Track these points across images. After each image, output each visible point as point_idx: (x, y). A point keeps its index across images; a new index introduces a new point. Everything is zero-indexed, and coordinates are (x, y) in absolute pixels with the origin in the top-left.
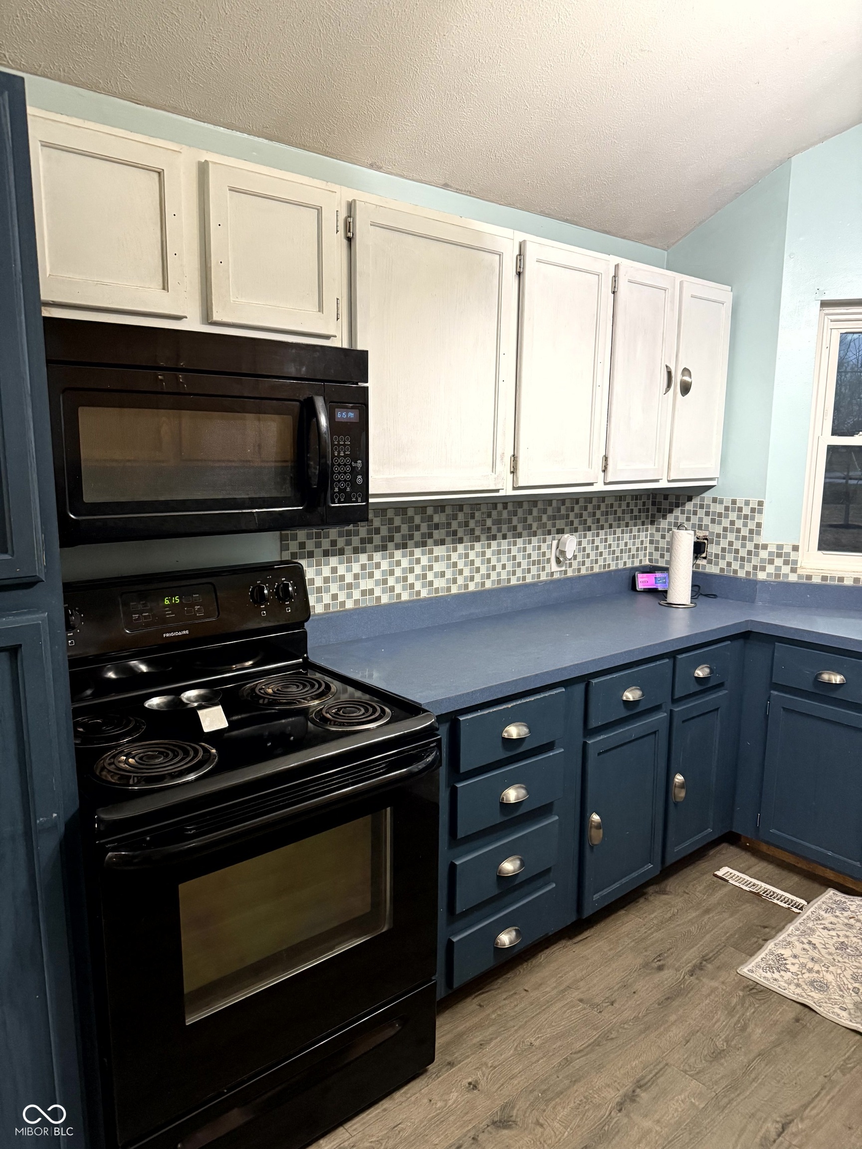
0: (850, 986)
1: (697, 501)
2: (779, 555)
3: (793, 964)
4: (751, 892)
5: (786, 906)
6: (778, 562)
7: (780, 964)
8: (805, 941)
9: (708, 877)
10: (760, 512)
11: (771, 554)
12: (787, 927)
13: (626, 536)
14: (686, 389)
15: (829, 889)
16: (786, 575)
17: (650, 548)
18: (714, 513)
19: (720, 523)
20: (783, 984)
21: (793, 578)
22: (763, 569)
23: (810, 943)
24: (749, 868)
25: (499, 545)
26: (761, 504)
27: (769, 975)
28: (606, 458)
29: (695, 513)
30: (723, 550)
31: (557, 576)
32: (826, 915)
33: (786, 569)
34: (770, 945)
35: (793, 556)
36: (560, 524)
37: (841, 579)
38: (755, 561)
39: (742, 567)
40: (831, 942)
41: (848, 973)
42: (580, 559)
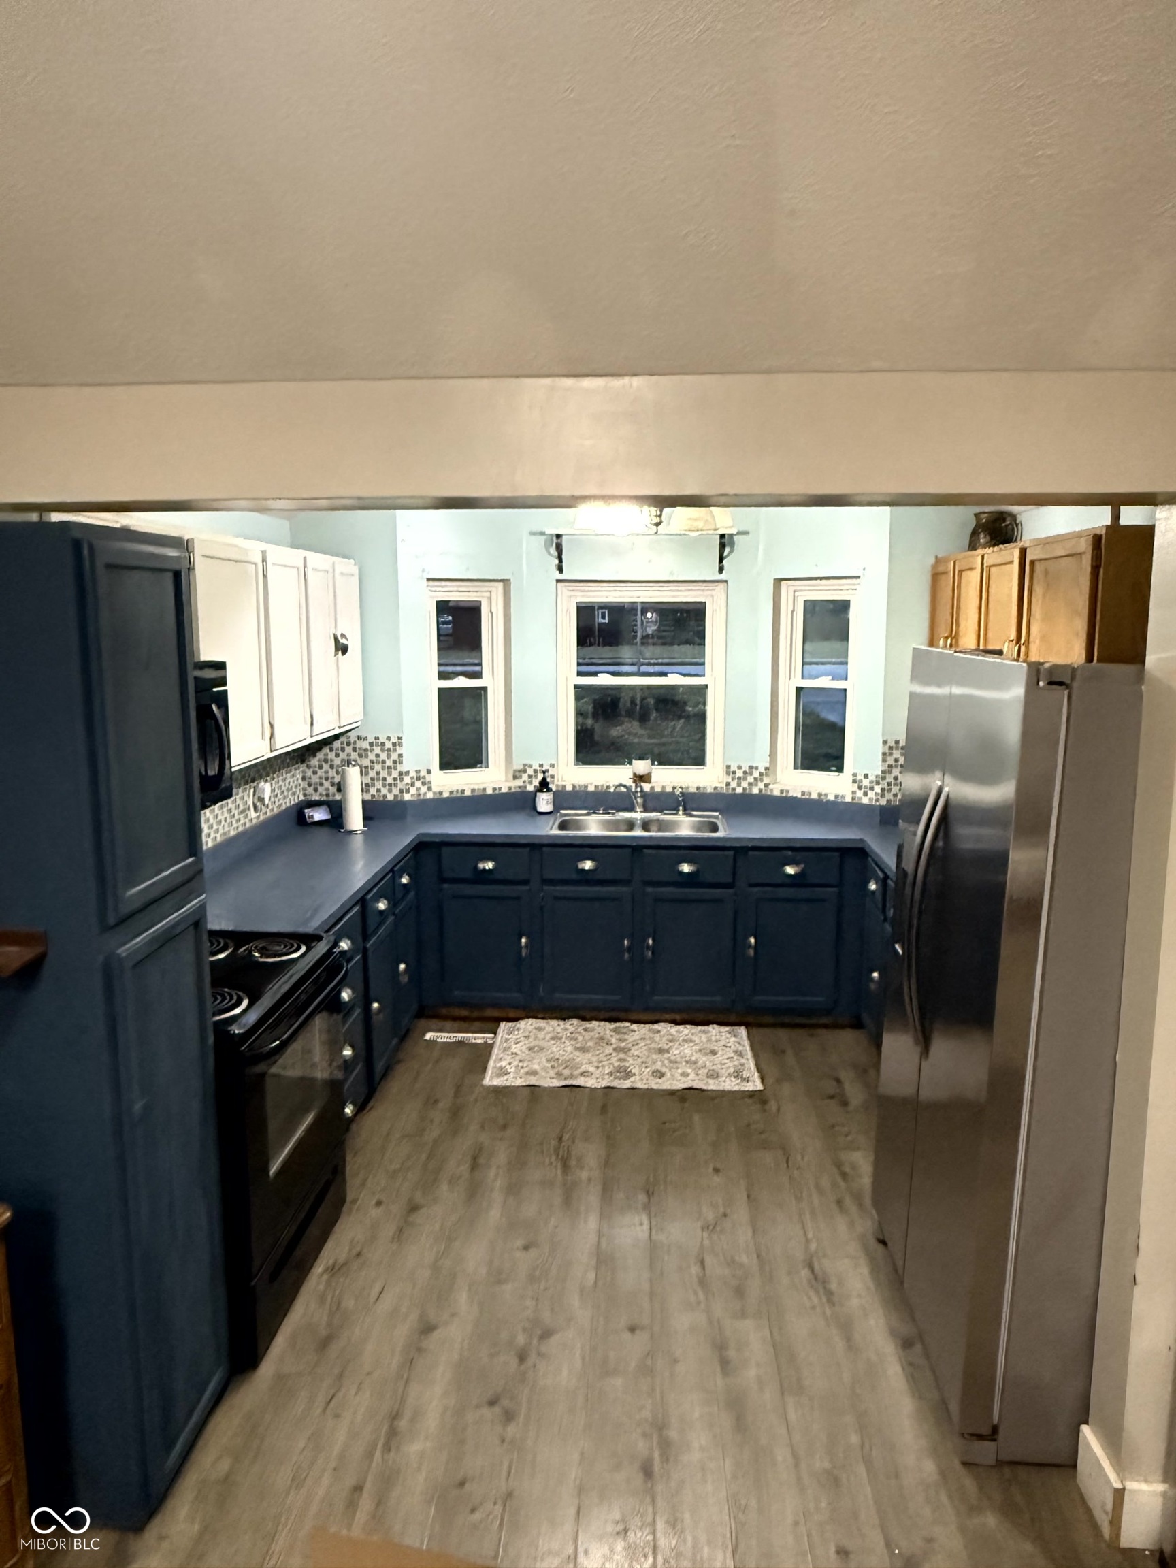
0: (549, 1066)
1: (344, 738)
2: (418, 778)
3: (510, 1068)
4: (455, 1041)
5: (483, 1041)
6: (418, 784)
7: (502, 1072)
8: (509, 1054)
9: (421, 1043)
10: (400, 745)
11: (412, 778)
12: (493, 1052)
14: (344, 650)
15: (501, 1023)
16: (425, 794)
17: (304, 784)
18: (359, 748)
19: (366, 756)
20: (513, 1081)
21: (430, 795)
22: (408, 791)
23: (513, 1054)
24: (443, 1029)
26: (400, 738)
27: (501, 1080)
29: (343, 750)
30: (372, 779)
31: (255, 822)
32: (510, 1037)
33: (424, 789)
34: (491, 1064)
35: (428, 778)
37: (463, 791)
38: (401, 785)
40: (524, 1048)
41: (544, 1060)
42: (272, 802)
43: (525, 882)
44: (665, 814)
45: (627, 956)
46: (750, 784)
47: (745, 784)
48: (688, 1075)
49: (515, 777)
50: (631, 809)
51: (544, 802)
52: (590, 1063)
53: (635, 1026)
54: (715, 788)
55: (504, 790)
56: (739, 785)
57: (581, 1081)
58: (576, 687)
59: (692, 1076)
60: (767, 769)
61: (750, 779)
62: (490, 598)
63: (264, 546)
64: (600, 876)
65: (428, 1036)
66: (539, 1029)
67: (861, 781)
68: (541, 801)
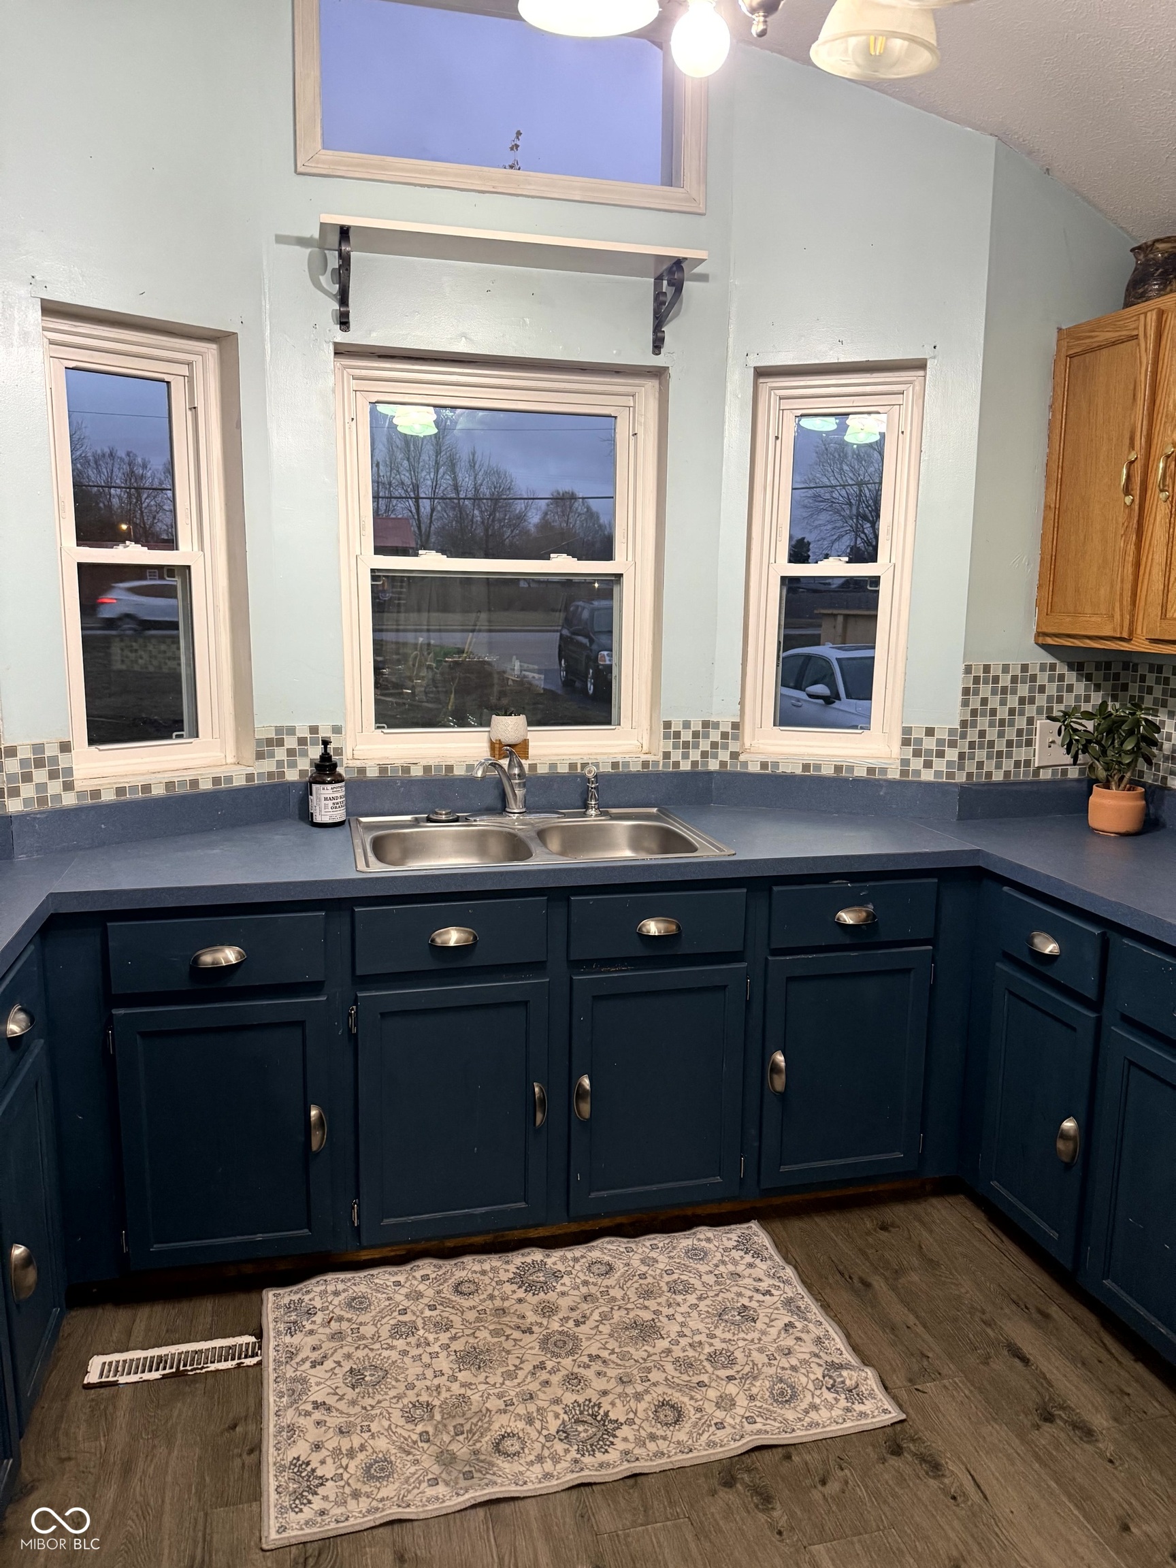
0: (415, 1437)
2: (39, 763)
3: (323, 1462)
4: (164, 1377)
5: (230, 1364)
6: (40, 775)
8: (309, 1407)
11: (24, 762)
12: (265, 1403)
15: (264, 1292)
16: (57, 797)
20: (337, 1511)
21: (69, 800)
22: (15, 792)
23: (316, 1405)
24: (129, 1333)
27: (308, 1513)
32: (297, 1341)
33: (55, 787)
34: (271, 1455)
35: (63, 760)
37: (147, 788)
40: (339, 1381)
43: (314, 987)
44: (566, 815)
46: (704, 755)
47: (695, 755)
49: (260, 756)
50: (501, 808)
51: (328, 804)
54: (645, 764)
55: (239, 782)
56: (685, 756)
57: (506, 1479)
58: (374, 575)
59: (744, 1404)
60: (736, 726)
61: (705, 745)
64: (481, 958)
65: (93, 1374)
66: (357, 1304)
67: (919, 741)
68: (323, 802)
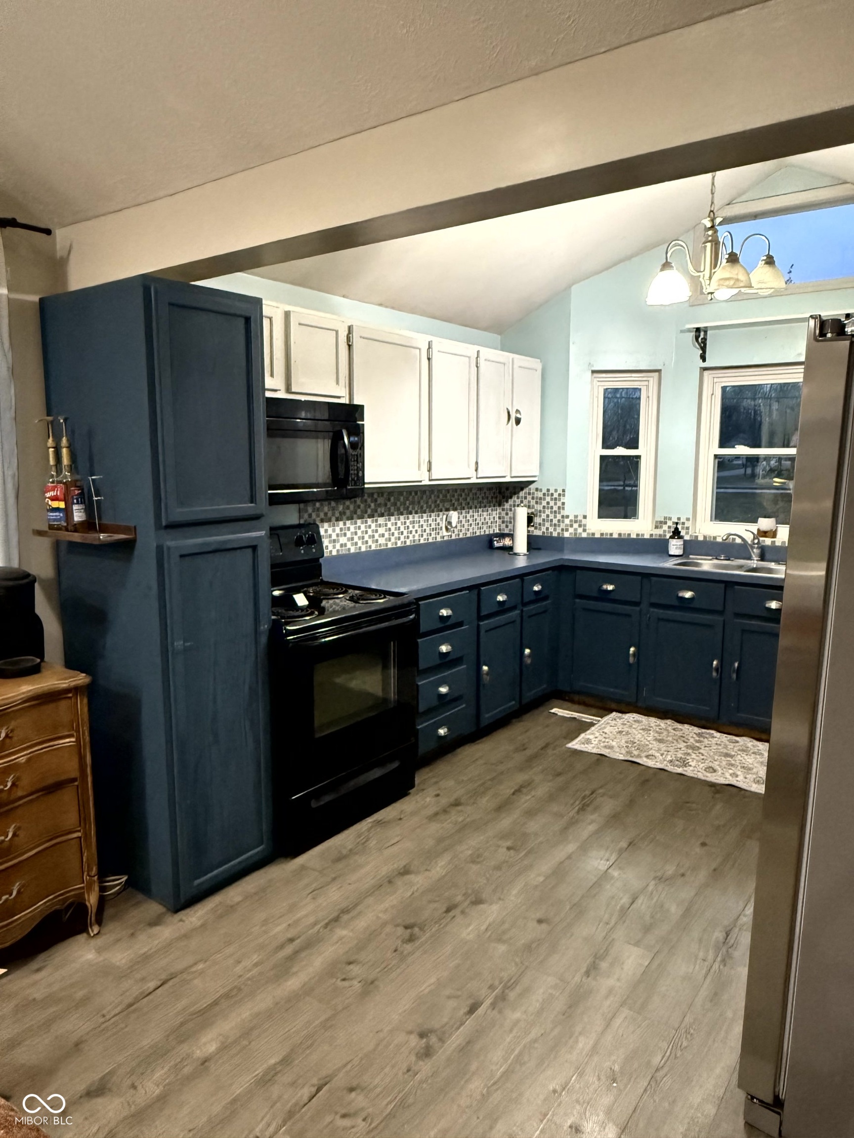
0: (625, 746)
1: (526, 490)
2: (576, 522)
3: (595, 740)
4: (570, 717)
5: (589, 721)
6: (576, 526)
7: (588, 741)
8: (601, 732)
9: (545, 713)
10: (564, 495)
11: (571, 521)
12: (591, 728)
13: (485, 513)
14: (518, 421)
15: (613, 712)
16: (580, 534)
17: (499, 522)
18: (537, 498)
20: (590, 748)
21: (584, 535)
22: (567, 530)
23: (603, 732)
24: (567, 708)
25: (414, 517)
26: (564, 491)
27: (582, 746)
28: (477, 463)
29: (526, 498)
30: (544, 520)
31: (446, 538)
32: (611, 722)
33: (580, 530)
34: (582, 736)
35: (584, 522)
36: (447, 505)
37: (611, 534)
38: (562, 526)
39: (555, 530)
41: (624, 741)
42: (459, 528)
43: (637, 604)
45: (714, 674)
48: (737, 776)
49: (656, 527)
50: (747, 557)
51: (675, 547)
52: (659, 750)
53: (718, 735)
55: (647, 536)
57: (643, 761)
58: (716, 456)
59: (741, 778)
62: (647, 386)
63: (430, 338)
64: (695, 605)
65: (553, 711)
66: (638, 721)
68: (672, 546)
